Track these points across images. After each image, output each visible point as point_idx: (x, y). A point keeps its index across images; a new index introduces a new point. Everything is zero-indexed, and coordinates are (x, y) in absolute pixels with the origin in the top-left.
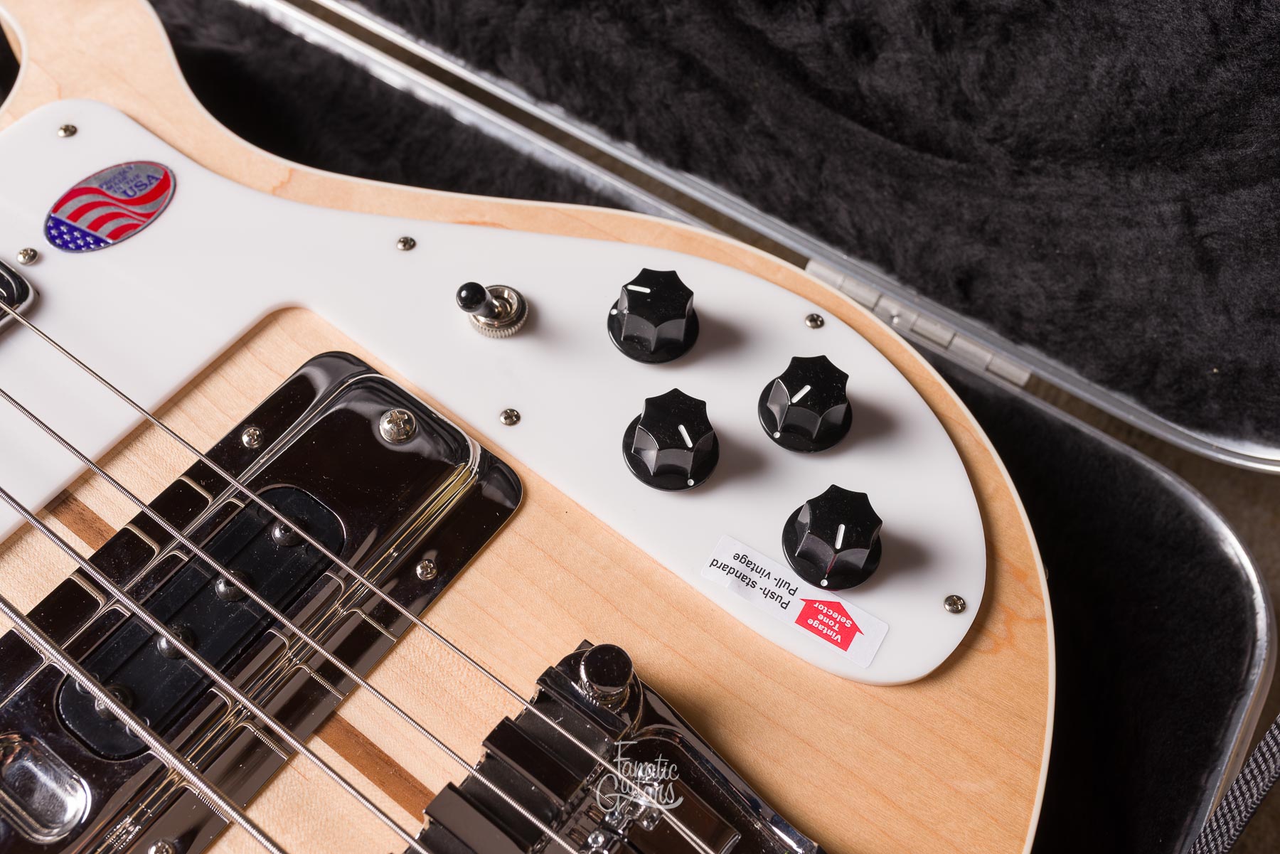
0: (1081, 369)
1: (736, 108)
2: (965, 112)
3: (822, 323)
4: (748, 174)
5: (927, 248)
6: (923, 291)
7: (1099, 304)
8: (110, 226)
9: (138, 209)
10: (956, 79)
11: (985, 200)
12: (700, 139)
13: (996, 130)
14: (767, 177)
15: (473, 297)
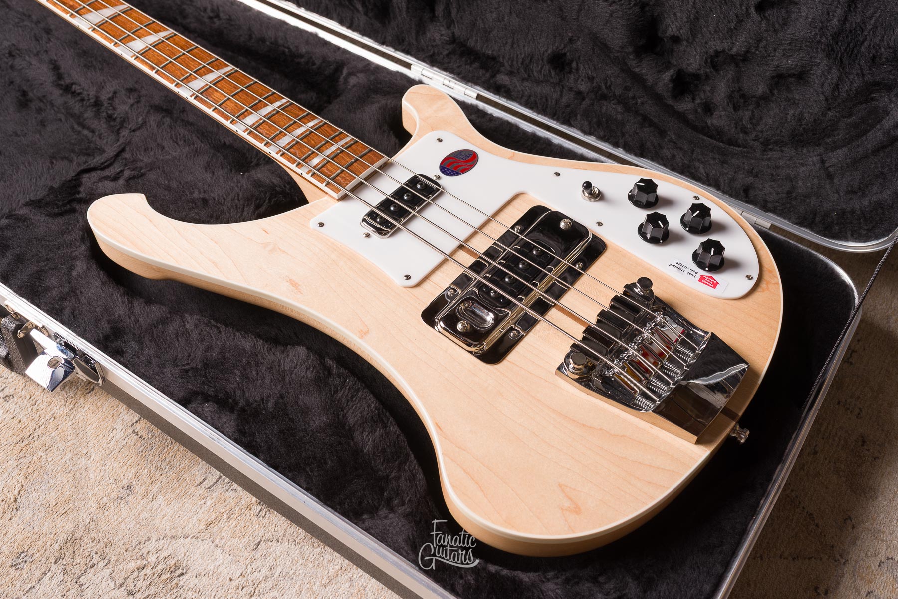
0: (789, 220)
1: (662, 133)
2: (745, 131)
3: (699, 198)
4: (666, 156)
5: (733, 180)
6: (731, 195)
7: (794, 194)
8: (461, 168)
9: (468, 164)
10: (741, 120)
11: (753, 161)
12: (648, 144)
13: (756, 136)
14: (674, 156)
15: (588, 185)
